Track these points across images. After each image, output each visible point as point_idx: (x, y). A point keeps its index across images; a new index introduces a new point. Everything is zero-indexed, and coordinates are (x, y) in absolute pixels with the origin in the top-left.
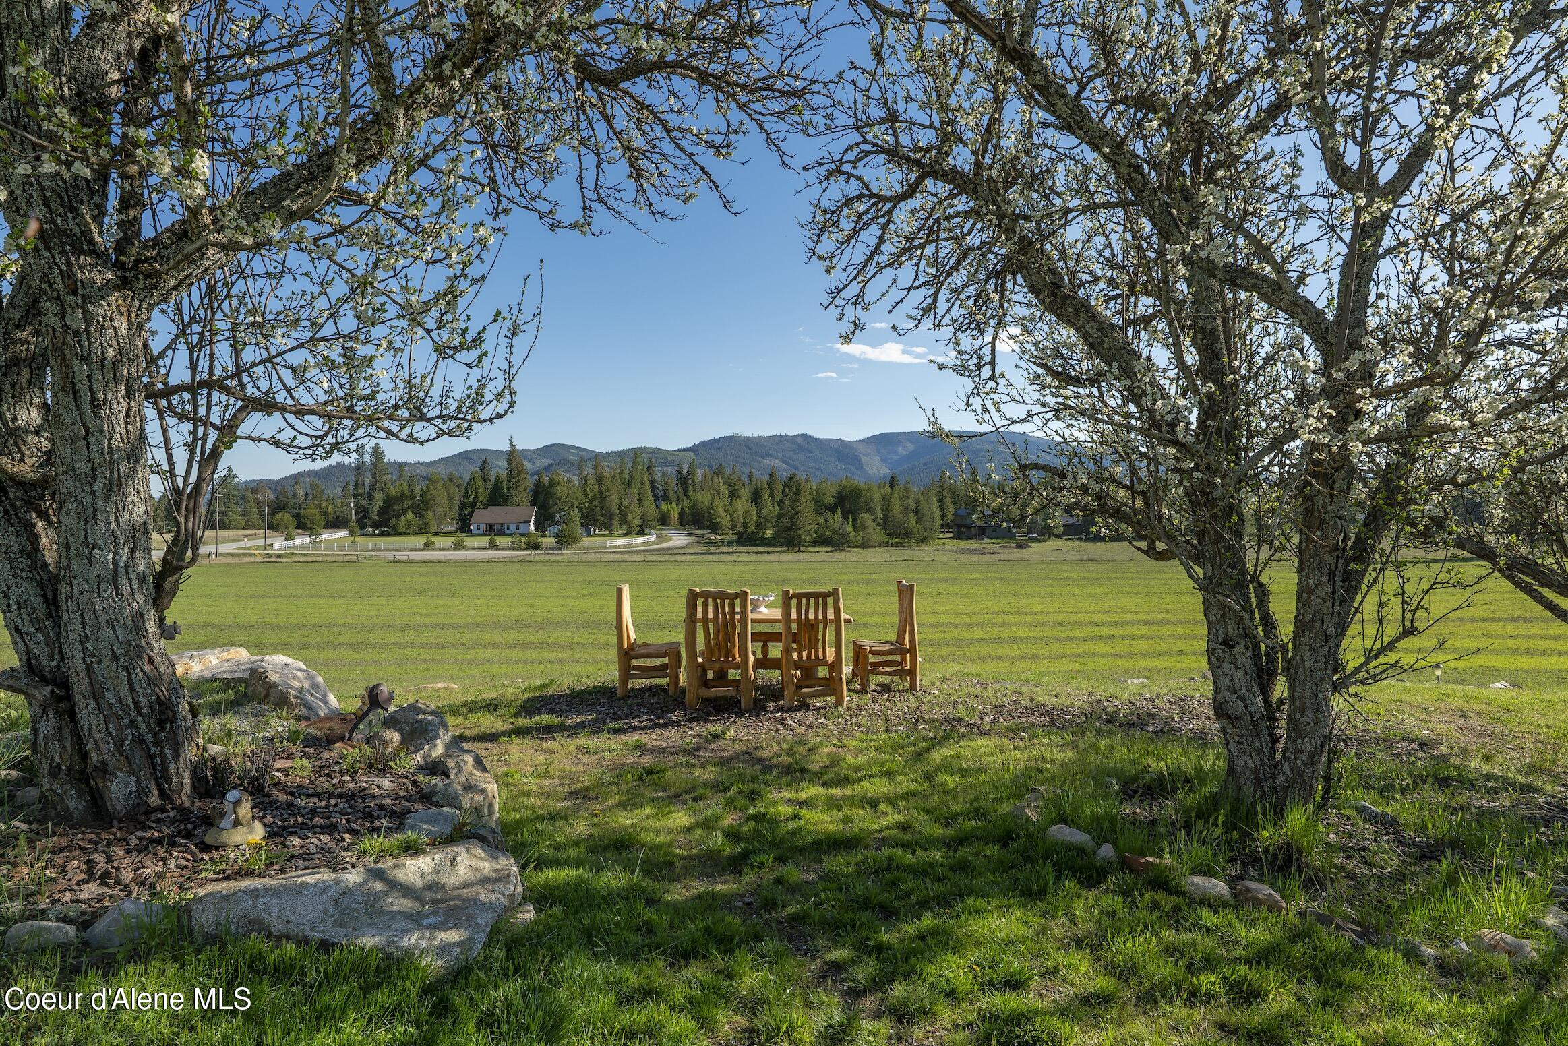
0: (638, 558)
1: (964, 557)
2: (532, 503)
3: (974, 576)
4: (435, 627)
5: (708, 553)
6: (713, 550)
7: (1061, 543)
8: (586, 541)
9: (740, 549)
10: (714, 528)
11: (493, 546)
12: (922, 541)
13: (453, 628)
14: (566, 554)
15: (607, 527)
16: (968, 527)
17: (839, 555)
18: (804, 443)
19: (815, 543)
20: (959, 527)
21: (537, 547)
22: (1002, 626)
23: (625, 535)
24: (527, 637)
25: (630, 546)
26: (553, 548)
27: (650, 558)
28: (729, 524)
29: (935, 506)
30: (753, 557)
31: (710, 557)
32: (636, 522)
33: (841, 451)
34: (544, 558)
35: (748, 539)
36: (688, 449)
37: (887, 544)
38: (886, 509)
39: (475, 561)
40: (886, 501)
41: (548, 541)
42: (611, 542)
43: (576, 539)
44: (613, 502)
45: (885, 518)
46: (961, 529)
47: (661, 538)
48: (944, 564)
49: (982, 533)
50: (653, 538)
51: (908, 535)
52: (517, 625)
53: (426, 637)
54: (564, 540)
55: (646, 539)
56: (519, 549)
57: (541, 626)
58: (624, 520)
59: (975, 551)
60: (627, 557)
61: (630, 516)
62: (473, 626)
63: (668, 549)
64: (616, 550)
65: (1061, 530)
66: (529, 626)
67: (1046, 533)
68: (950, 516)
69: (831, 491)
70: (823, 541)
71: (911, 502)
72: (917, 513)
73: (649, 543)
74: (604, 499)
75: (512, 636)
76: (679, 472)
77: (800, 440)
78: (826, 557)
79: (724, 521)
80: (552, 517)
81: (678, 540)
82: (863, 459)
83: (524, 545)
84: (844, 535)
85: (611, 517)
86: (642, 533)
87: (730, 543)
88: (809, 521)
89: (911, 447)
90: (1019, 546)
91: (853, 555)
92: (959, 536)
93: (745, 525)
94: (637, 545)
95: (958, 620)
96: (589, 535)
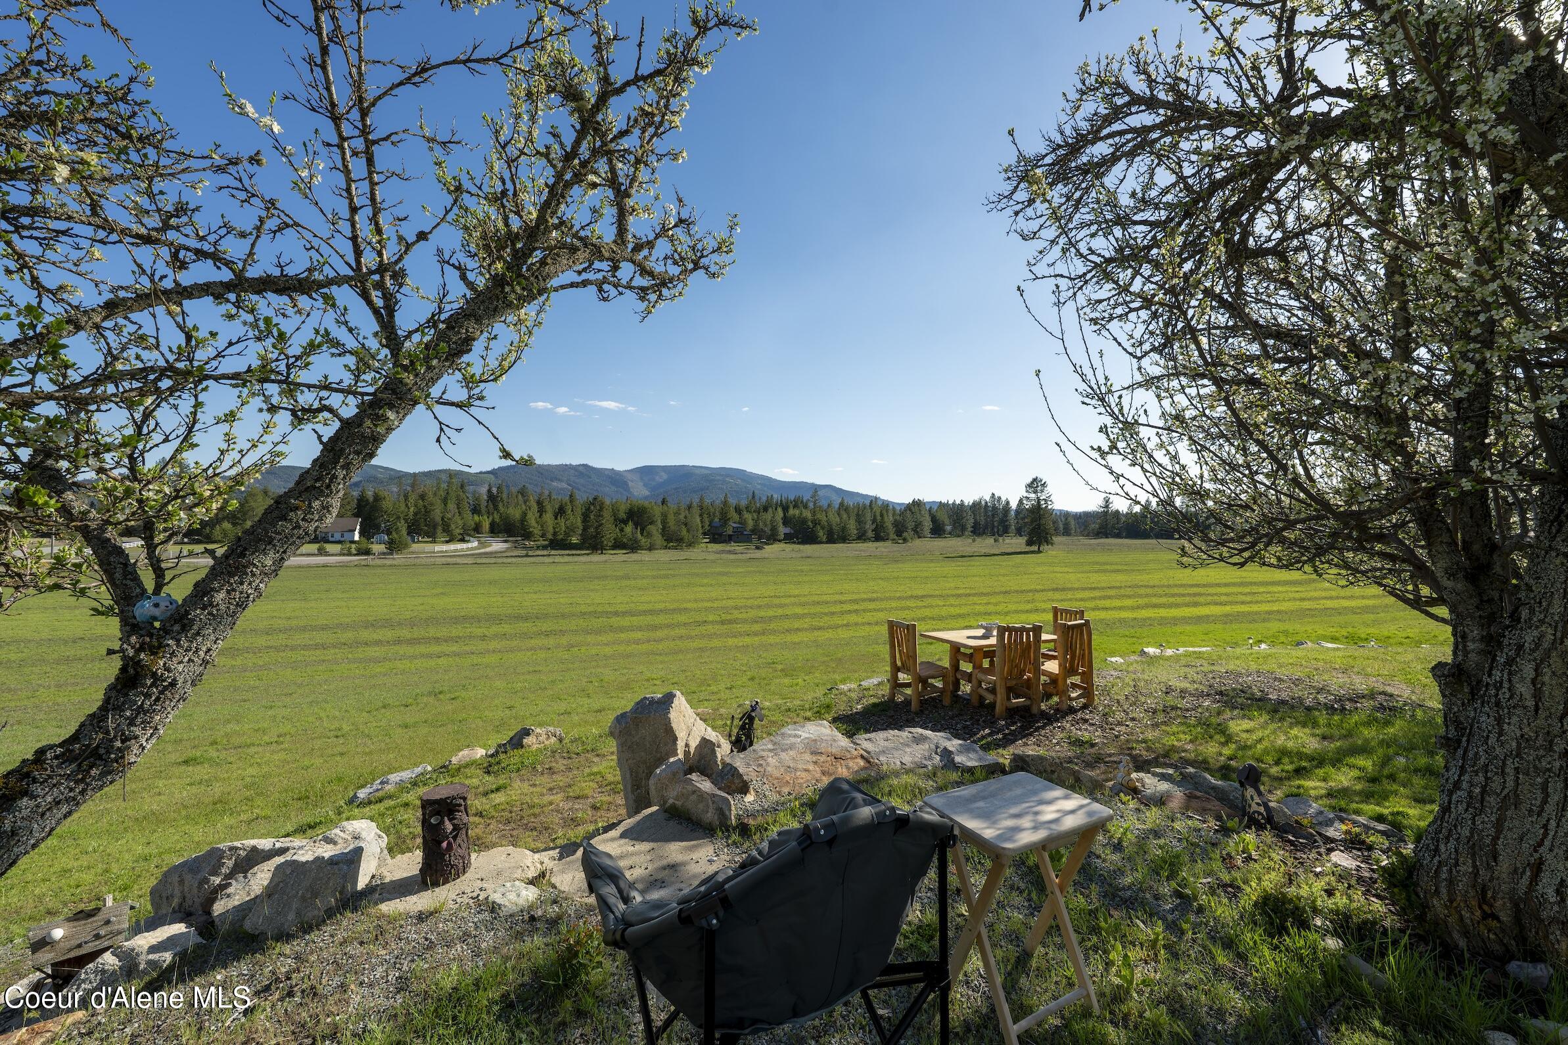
0: (470, 561)
1: (724, 556)
2: (356, 515)
3: (740, 570)
4: (304, 629)
5: (527, 556)
6: (530, 553)
7: (782, 545)
8: (414, 546)
9: (553, 552)
10: (528, 536)
11: (322, 552)
12: (690, 545)
13: (323, 629)
14: (398, 558)
15: (432, 536)
16: (720, 535)
17: (634, 557)
18: (585, 471)
19: (615, 547)
20: (714, 534)
21: (367, 552)
22: (781, 606)
23: (447, 542)
24: (405, 633)
25: (456, 551)
26: (384, 554)
27: (479, 561)
28: (540, 533)
29: (698, 520)
30: (567, 559)
31: (529, 560)
32: (458, 531)
33: (614, 478)
34: (379, 562)
35: (558, 544)
36: (488, 472)
37: (666, 548)
38: (664, 522)
39: (309, 566)
40: (664, 517)
41: (377, 548)
42: (438, 548)
43: (406, 546)
44: (437, 514)
45: (664, 529)
46: (716, 536)
47: (482, 544)
48: (713, 562)
49: (729, 539)
50: (475, 544)
51: (680, 540)
52: (388, 623)
53: (299, 639)
54: (393, 547)
55: (470, 545)
56: (350, 554)
57: (412, 623)
58: (446, 529)
59: (730, 552)
60: (458, 560)
61: (453, 526)
62: (344, 627)
63: (491, 553)
64: (444, 554)
65: (782, 537)
66: (400, 624)
67: (773, 538)
68: (707, 527)
69: (623, 509)
70: (618, 545)
71: (682, 517)
72: (686, 525)
73: (472, 549)
74: (427, 512)
75: (389, 634)
76: (489, 491)
77: (581, 468)
78: (625, 557)
79: (537, 531)
80: (377, 527)
81: (497, 546)
82: (630, 484)
83: (354, 551)
84: (636, 541)
85: (435, 527)
86: (463, 540)
87: (545, 547)
88: (610, 532)
89: (665, 476)
90: (757, 548)
91: (644, 556)
92: (714, 540)
93: (555, 534)
94: (462, 550)
95: (749, 603)
96: (414, 542)
